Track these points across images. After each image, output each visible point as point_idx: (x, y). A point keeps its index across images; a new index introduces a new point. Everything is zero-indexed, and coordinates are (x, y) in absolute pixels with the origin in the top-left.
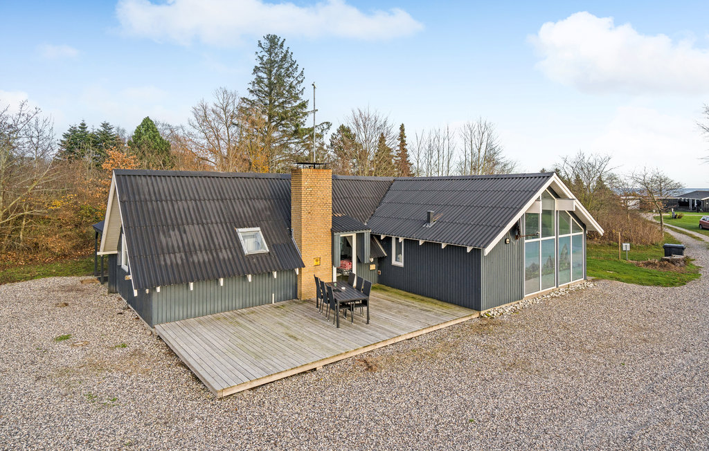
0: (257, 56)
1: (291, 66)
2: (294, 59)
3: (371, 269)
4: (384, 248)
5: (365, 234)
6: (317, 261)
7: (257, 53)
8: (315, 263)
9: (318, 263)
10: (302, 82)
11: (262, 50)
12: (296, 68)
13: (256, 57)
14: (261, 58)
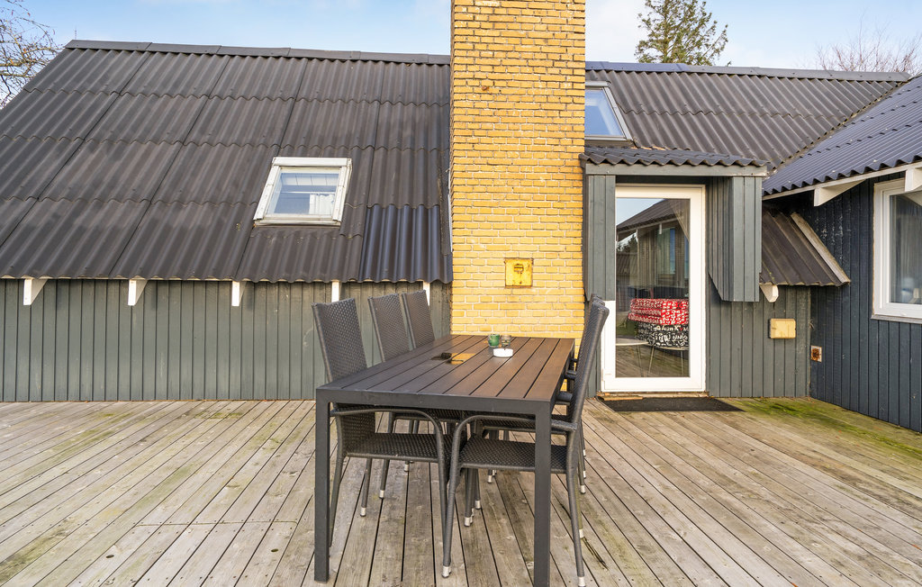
0: (640, 19)
1: (702, 22)
2: (707, 11)
3: (776, 334)
4: (834, 254)
5: (737, 184)
6: (518, 268)
7: (640, 15)
8: (513, 278)
9: (525, 278)
10: (722, 49)
11: (652, 10)
12: (713, 28)
13: (639, 22)
14: (648, 23)
